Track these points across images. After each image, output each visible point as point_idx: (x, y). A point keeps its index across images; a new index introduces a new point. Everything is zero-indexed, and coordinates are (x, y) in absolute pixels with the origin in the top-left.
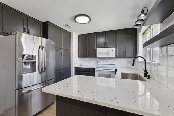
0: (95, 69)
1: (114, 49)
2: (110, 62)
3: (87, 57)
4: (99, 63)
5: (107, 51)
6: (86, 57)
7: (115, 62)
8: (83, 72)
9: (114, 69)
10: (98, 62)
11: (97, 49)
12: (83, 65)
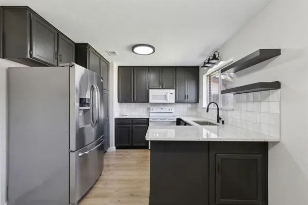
0: (150, 120)
1: (173, 91)
2: (166, 109)
3: (134, 102)
4: (151, 111)
5: (164, 94)
6: (132, 102)
7: (173, 110)
8: (131, 126)
9: (176, 118)
10: (149, 109)
11: (150, 90)
12: (125, 115)
